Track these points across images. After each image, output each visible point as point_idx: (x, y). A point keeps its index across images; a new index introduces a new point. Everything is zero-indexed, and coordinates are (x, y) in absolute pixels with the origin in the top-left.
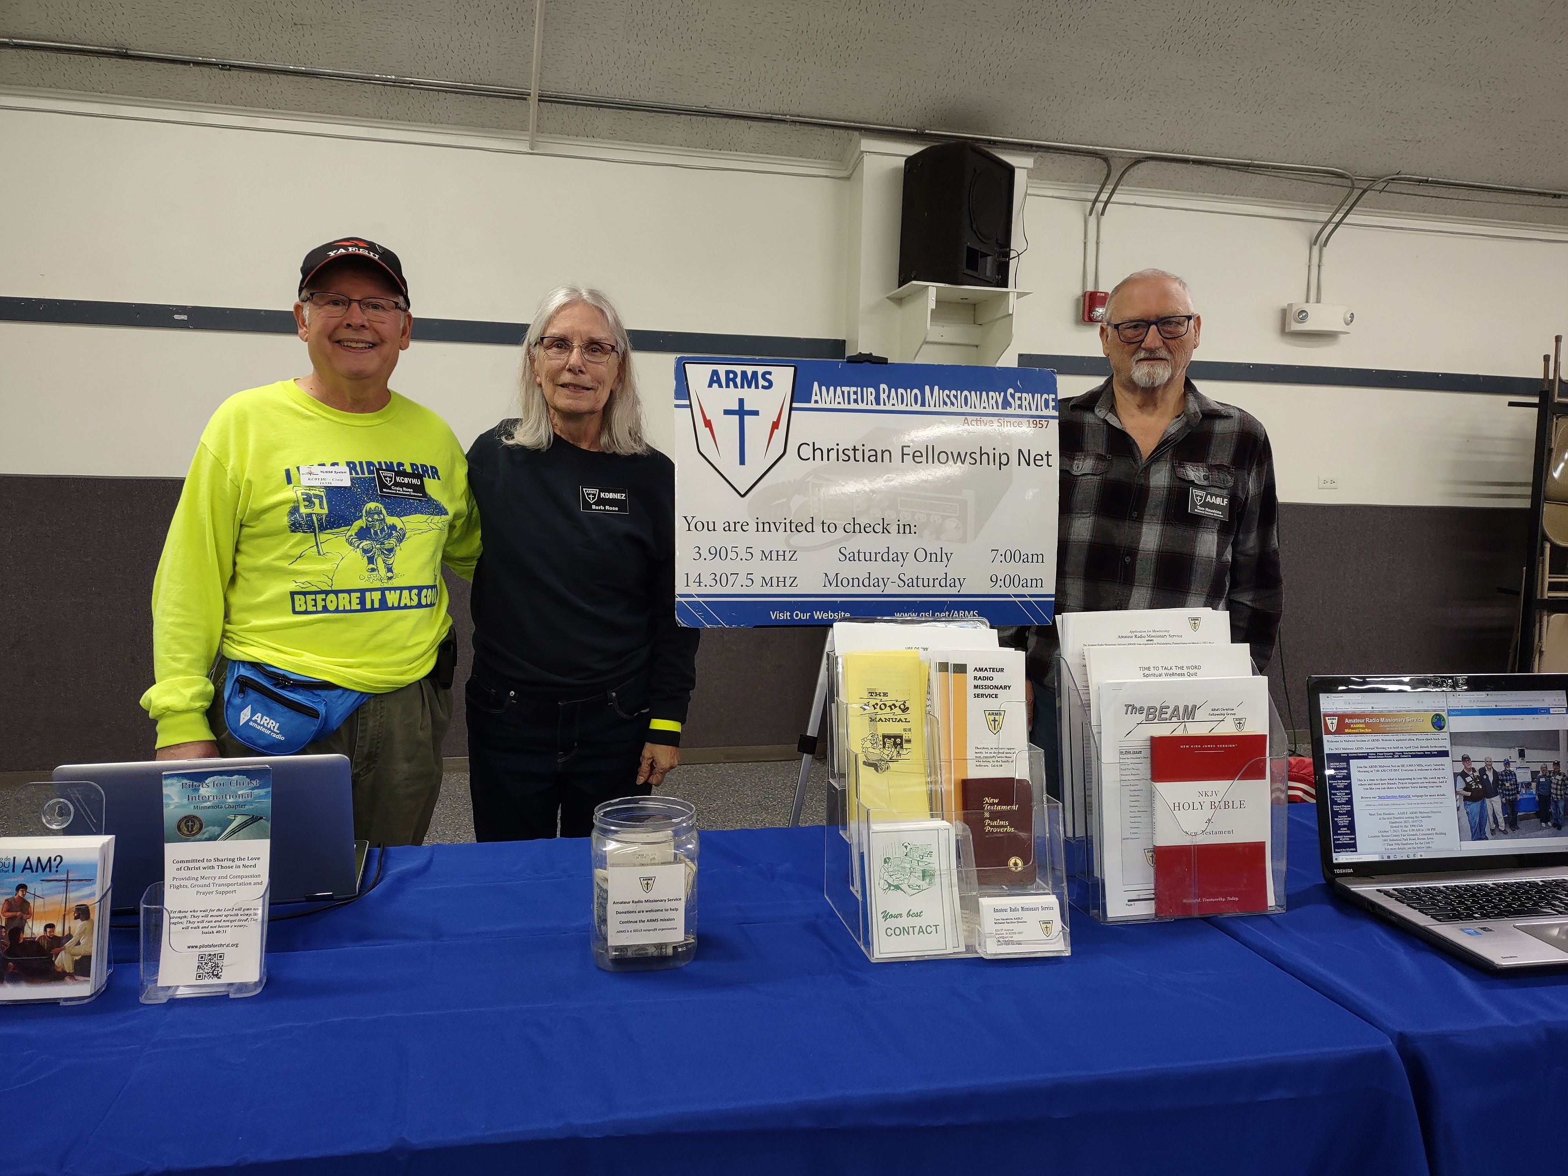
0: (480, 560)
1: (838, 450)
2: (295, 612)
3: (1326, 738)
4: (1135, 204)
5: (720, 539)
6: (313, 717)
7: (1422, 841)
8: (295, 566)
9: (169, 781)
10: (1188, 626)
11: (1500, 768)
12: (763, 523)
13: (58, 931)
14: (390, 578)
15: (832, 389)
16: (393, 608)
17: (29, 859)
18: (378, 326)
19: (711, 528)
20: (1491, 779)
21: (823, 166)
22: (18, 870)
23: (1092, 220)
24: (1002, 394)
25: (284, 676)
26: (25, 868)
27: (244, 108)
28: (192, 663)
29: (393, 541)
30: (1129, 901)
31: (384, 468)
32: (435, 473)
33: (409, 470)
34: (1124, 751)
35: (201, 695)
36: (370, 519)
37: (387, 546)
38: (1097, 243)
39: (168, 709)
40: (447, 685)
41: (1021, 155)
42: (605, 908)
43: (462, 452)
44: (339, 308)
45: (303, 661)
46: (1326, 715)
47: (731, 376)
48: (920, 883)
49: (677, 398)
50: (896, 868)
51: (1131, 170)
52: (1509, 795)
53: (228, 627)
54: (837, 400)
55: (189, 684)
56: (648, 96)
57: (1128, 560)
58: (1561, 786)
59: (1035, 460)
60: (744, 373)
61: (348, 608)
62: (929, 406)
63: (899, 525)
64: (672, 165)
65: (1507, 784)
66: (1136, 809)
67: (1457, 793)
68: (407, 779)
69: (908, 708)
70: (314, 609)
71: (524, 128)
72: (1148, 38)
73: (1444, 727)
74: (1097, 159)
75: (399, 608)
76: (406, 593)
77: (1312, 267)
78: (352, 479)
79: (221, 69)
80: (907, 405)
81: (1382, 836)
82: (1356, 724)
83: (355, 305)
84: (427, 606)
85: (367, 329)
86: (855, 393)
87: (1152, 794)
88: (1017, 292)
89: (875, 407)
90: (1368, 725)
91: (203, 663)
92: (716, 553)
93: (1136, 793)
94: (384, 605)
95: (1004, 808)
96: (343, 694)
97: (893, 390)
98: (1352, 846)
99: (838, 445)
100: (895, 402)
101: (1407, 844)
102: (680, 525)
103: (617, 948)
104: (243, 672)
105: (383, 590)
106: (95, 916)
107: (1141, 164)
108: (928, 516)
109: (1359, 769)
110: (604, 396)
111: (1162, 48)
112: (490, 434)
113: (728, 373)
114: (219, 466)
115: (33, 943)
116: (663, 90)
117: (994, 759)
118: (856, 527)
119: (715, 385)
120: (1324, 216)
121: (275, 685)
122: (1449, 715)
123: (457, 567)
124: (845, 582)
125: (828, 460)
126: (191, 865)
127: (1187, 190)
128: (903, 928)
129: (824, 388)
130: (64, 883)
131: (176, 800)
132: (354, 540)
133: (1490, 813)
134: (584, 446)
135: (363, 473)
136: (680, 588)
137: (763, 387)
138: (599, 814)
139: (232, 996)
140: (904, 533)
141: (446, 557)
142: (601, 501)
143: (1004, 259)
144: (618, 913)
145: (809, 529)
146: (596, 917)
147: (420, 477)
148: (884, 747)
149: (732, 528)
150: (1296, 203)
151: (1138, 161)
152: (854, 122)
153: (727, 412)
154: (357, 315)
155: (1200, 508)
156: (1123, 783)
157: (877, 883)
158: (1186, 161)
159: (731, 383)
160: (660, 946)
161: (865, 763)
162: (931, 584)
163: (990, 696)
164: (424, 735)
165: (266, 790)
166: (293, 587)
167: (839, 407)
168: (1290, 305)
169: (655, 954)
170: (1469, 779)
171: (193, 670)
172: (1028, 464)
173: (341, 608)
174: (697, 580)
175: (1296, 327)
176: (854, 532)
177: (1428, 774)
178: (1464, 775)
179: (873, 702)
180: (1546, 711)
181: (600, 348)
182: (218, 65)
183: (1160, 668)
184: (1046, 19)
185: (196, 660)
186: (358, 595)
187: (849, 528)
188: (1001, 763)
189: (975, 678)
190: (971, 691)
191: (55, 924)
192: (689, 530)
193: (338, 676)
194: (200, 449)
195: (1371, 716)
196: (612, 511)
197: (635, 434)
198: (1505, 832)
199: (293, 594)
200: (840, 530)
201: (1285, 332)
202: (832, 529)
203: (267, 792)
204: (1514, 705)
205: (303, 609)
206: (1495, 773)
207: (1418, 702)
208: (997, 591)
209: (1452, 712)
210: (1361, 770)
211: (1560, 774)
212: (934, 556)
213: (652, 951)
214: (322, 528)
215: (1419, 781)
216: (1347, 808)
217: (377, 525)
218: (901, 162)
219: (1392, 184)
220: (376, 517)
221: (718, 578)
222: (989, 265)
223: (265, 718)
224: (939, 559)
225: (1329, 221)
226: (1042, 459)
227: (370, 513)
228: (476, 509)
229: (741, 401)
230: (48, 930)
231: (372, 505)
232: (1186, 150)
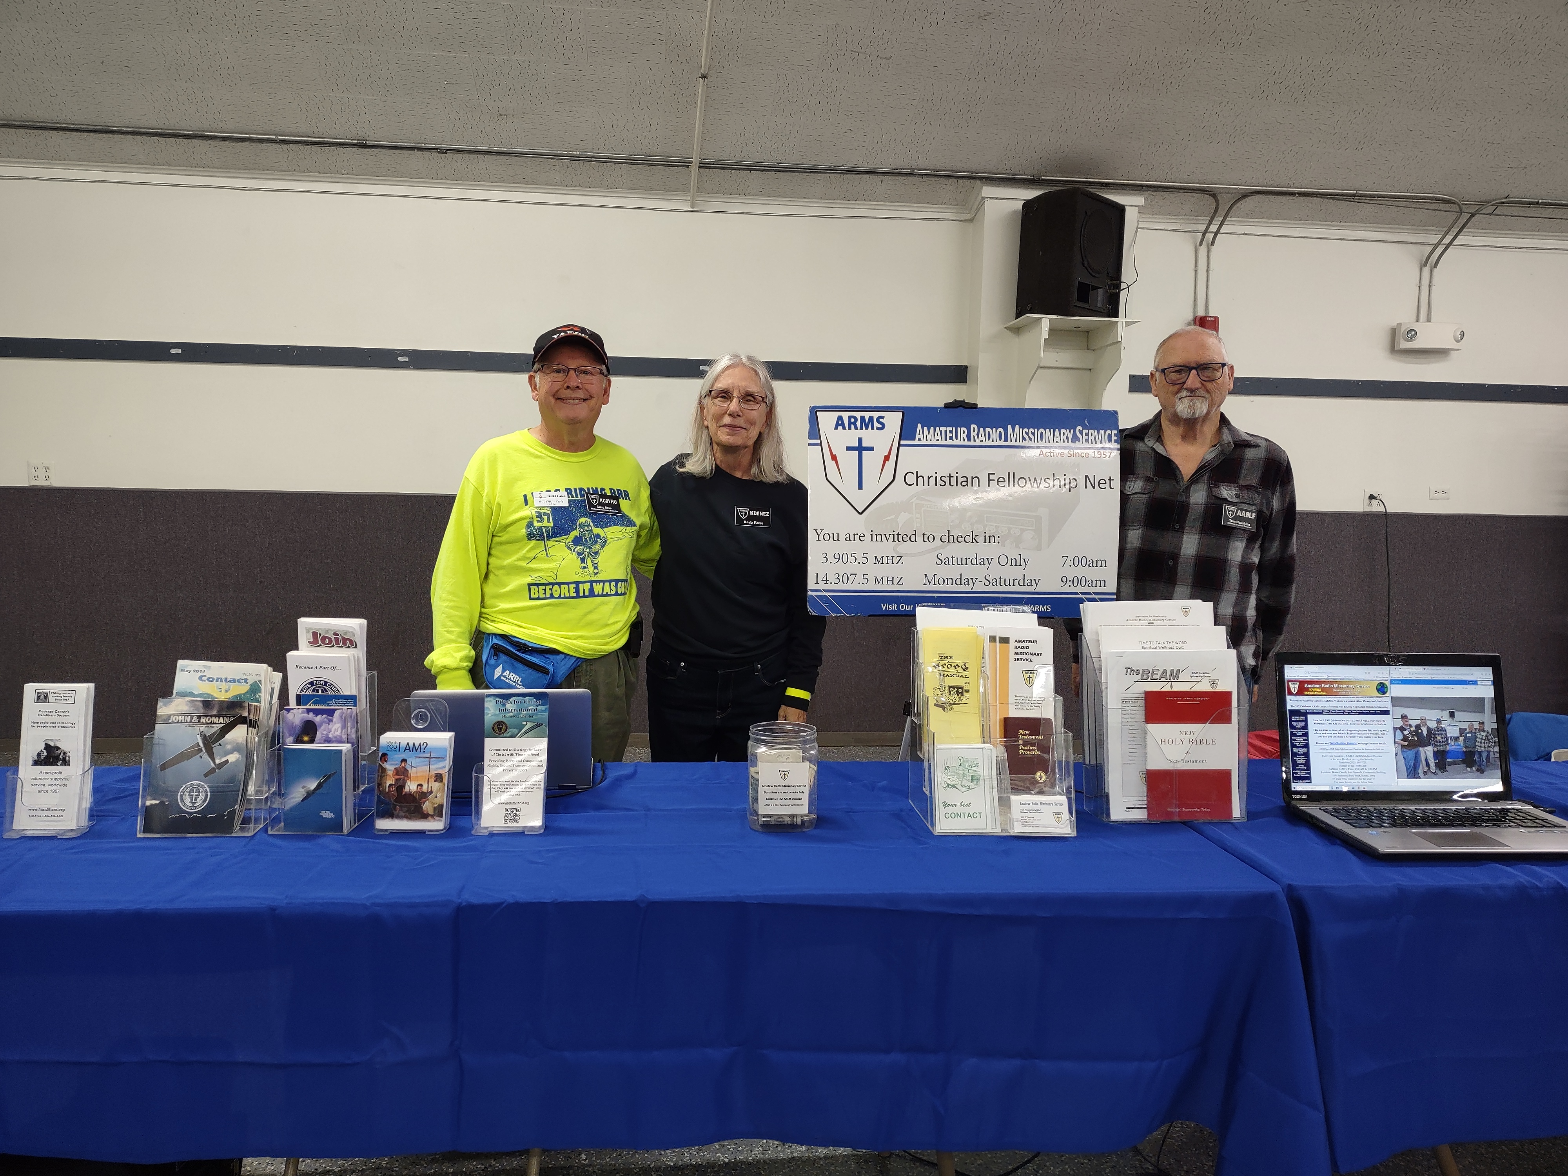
0: (659, 562)
1: (936, 477)
2: (531, 598)
3: (1289, 698)
4: (1244, 234)
5: (842, 547)
6: (544, 673)
7: (1365, 777)
8: (531, 565)
9: (489, 699)
10: (1180, 612)
11: (1433, 725)
12: (877, 535)
13: (425, 789)
14: (596, 574)
15: (932, 429)
16: (598, 596)
17: (408, 744)
18: (587, 387)
19: (836, 538)
20: (1425, 733)
21: (949, 211)
22: (402, 750)
23: (1203, 250)
24: (1072, 431)
25: (525, 644)
26: (406, 749)
27: (455, 182)
28: (460, 634)
29: (598, 546)
30: (1127, 808)
31: (591, 492)
32: (627, 495)
33: (609, 494)
34: (1125, 701)
35: (467, 658)
36: (582, 530)
37: (594, 550)
38: (1208, 271)
39: (445, 667)
40: (636, 655)
41: (1131, 195)
42: (757, 793)
43: (646, 479)
44: (561, 375)
45: (538, 634)
46: (1289, 681)
47: (853, 420)
48: (970, 784)
49: (810, 439)
50: (953, 773)
51: (1239, 204)
52: (1440, 746)
53: (483, 610)
54: (936, 437)
55: (459, 650)
56: (793, 159)
57: (1171, 563)
58: (1485, 740)
59: (1099, 483)
60: (863, 418)
61: (567, 595)
62: (1011, 441)
63: (985, 536)
64: (813, 216)
65: (1439, 738)
66: (1133, 743)
67: (1395, 742)
68: (607, 724)
69: (968, 668)
70: (544, 596)
71: (685, 189)
72: (1246, 90)
73: (1386, 692)
74: (1206, 195)
75: (603, 595)
76: (607, 584)
77: (1422, 288)
78: (570, 501)
79: (439, 153)
80: (993, 441)
81: (1333, 772)
82: (1313, 688)
83: (572, 372)
84: (621, 594)
85: (580, 389)
86: (951, 432)
87: (1145, 732)
88: (1126, 322)
89: (967, 443)
90: (1323, 690)
91: (467, 635)
92: (840, 558)
93: (1134, 731)
94: (592, 594)
95: (1033, 737)
96: (565, 658)
97: (982, 429)
98: (1307, 779)
99: (936, 473)
100: (983, 438)
101: (1353, 779)
102: (811, 536)
103: (764, 816)
104: (495, 641)
105: (591, 582)
106: (445, 780)
107: (1247, 199)
108: (1009, 529)
109: (1315, 722)
110: (754, 434)
111: (1260, 98)
112: (669, 464)
113: (850, 418)
114: (478, 493)
115: (410, 795)
116: (806, 153)
117: (1028, 704)
118: (950, 538)
119: (840, 428)
120: (1435, 239)
121: (518, 651)
122: (1391, 683)
123: (641, 567)
124: (941, 581)
125: (929, 485)
126: (500, 752)
127: (1295, 219)
128: (957, 813)
129: (926, 429)
130: (428, 759)
131: (492, 711)
132: (571, 546)
133: (1423, 758)
134: (738, 474)
135: (577, 496)
136: (811, 584)
137: (878, 429)
138: (753, 730)
139: (526, 833)
140: (990, 542)
141: (634, 560)
142: (750, 518)
143: (1114, 291)
144: (765, 792)
145: (913, 539)
146: (750, 798)
147: (616, 498)
148: (950, 695)
149: (852, 539)
150: (1405, 227)
151: (1245, 195)
152: (975, 172)
153: (849, 449)
154: (574, 380)
155: (1232, 521)
156: (1124, 724)
157: (939, 783)
158: (1292, 194)
159: (852, 426)
160: (792, 816)
161: (935, 705)
162: (1012, 583)
163: (1027, 660)
164: (620, 691)
165: (546, 707)
166: (529, 580)
167: (938, 443)
168: (1399, 325)
169: (789, 823)
170: (1406, 733)
171: (461, 640)
172: (1094, 487)
173: (562, 595)
174: (825, 579)
175: (1405, 345)
176: (949, 542)
177: (1372, 727)
178: (1402, 729)
179: (942, 663)
180: (1475, 683)
181: (753, 399)
182: (437, 149)
183: (1155, 643)
184: (1148, 79)
185: (463, 633)
186: (574, 586)
187: (945, 539)
188: (1033, 707)
189: (1016, 647)
190: (1012, 656)
191: (423, 784)
192: (819, 540)
193: (562, 645)
194: (464, 482)
195: (1326, 683)
196: (759, 525)
197: (778, 467)
198: (1435, 774)
199: (529, 585)
200: (938, 541)
201: (1394, 349)
202: (931, 539)
203: (546, 708)
204: (1447, 678)
205: (536, 596)
206: (1429, 729)
207: (1366, 673)
208: (1066, 589)
209: (1392, 682)
210: (1317, 722)
211: (1484, 731)
212: (1014, 561)
213: (787, 820)
214: (549, 537)
215: (1365, 732)
216: (1305, 750)
217: (587, 535)
218: (1019, 205)
219: (1501, 208)
220: (586, 528)
221: (840, 578)
222: (1100, 297)
223: (512, 674)
224: (1018, 564)
225: (1439, 243)
226: (1105, 483)
227: (581, 526)
228: (656, 522)
229: (860, 440)
230: (419, 787)
231: (583, 520)
232: (1291, 184)
